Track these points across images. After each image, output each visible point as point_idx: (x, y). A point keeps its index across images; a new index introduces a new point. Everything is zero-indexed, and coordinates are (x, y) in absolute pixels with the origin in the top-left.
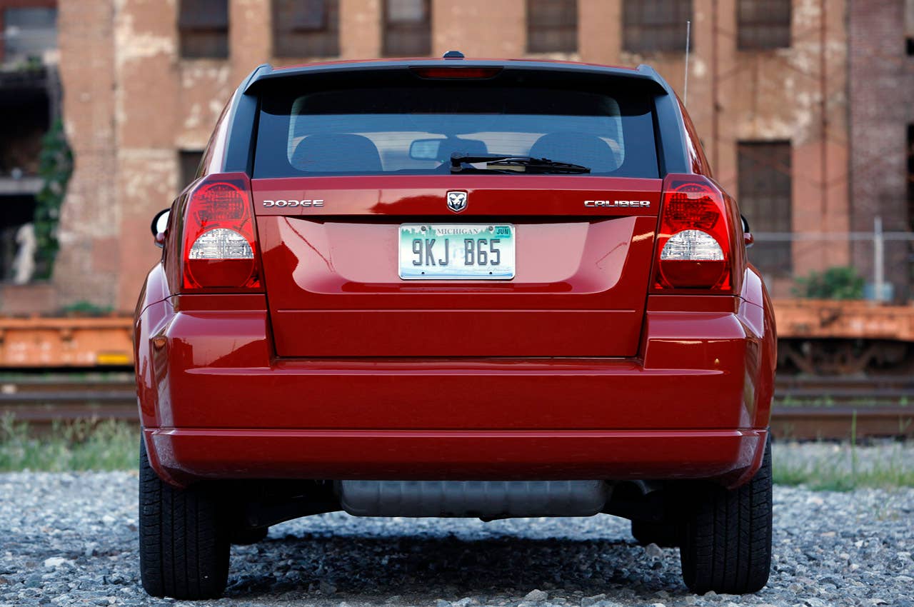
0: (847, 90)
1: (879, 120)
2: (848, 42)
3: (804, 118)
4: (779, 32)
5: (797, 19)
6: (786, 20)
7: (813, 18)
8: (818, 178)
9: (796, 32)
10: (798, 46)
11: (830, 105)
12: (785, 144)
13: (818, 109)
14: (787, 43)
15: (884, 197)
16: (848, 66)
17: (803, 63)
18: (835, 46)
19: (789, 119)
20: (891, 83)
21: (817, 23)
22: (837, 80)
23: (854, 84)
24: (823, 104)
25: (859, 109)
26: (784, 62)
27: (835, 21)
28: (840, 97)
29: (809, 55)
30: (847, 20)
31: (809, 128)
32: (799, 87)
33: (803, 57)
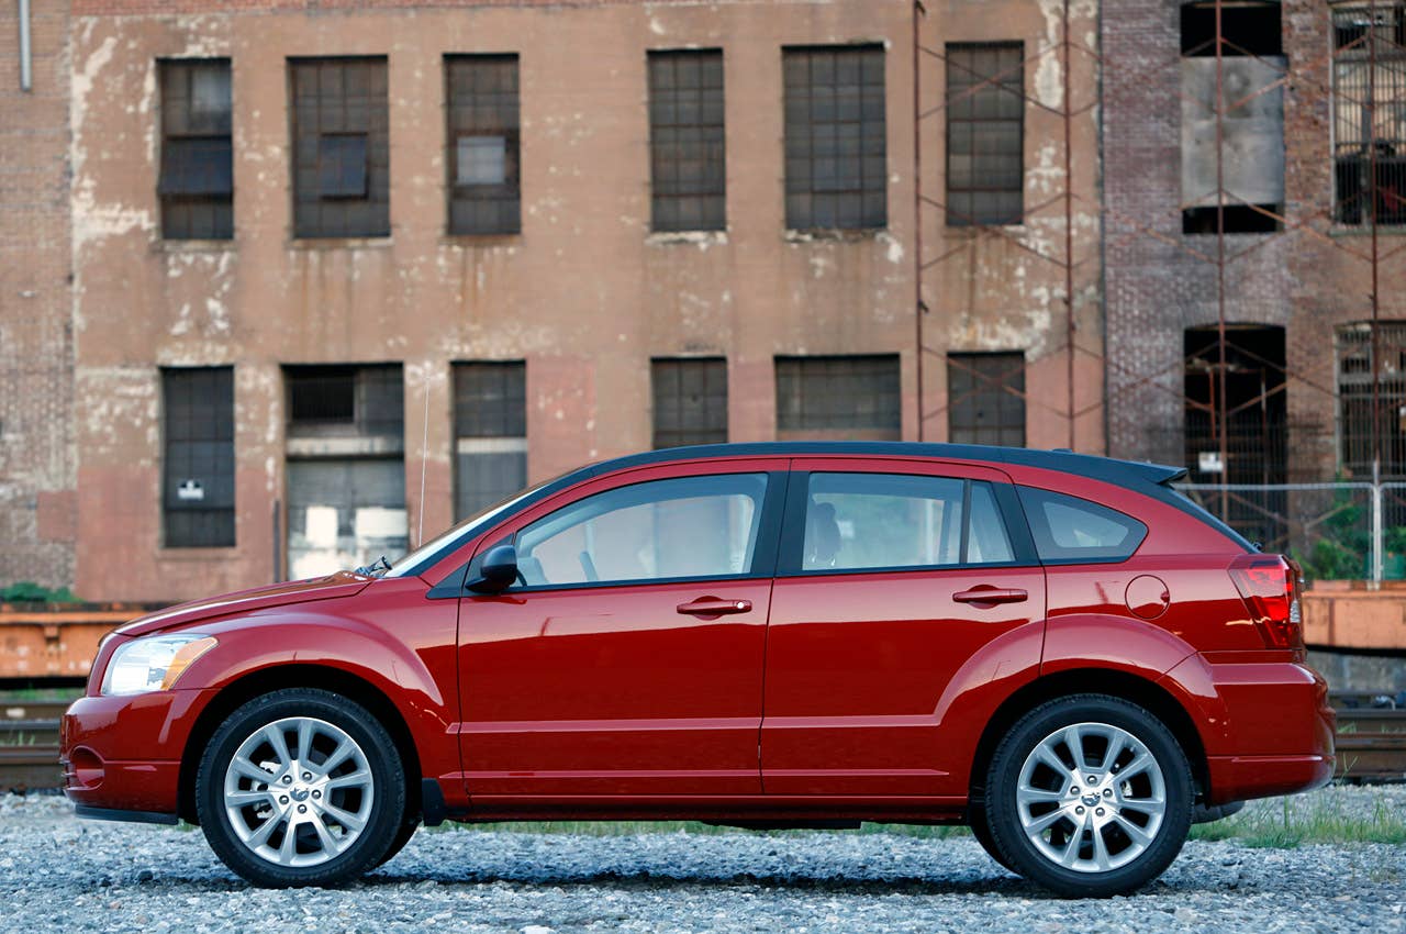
0: (1101, 283)
1: (1146, 324)
2: (1102, 215)
3: (1042, 321)
4: (1005, 200)
5: (1031, 184)
6: (1017, 184)
7: (1053, 182)
8: (1065, 408)
9: (1029, 203)
10: (1032, 220)
11: (1077, 303)
12: (1019, 354)
13: (1062, 308)
14: (1017, 217)
15: (1153, 431)
16: (1102, 248)
17: (1040, 244)
18: (1084, 219)
19: (1021, 322)
20: (1163, 272)
21: (1060, 190)
22: (1091, 268)
23: (1110, 271)
24: (1068, 301)
25: (1116, 308)
26: (1012, 241)
27: (1084, 187)
28: (1091, 290)
29: (1048, 233)
30: (1100, 183)
31: (1047, 334)
32: (1034, 275)
33: (1039, 234)
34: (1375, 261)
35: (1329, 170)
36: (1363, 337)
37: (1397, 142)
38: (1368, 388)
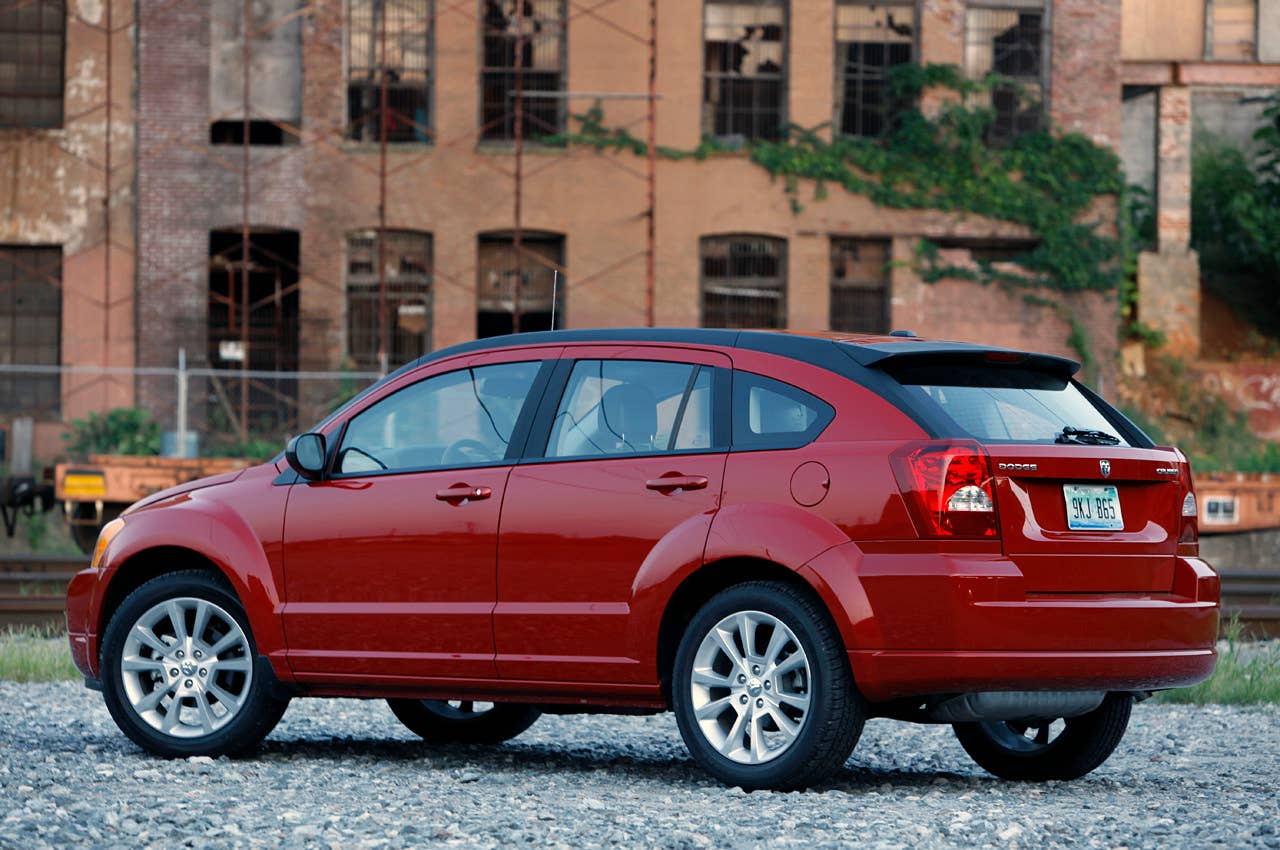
0: (135, 186)
1: (175, 224)
2: (137, 125)
3: (80, 218)
4: (46, 107)
5: (71, 92)
6: (58, 92)
7: (94, 92)
8: (101, 299)
9: (69, 110)
10: (73, 126)
11: (113, 203)
12: (58, 248)
13: (99, 208)
14: (59, 122)
15: (179, 321)
16: (136, 155)
17: (79, 147)
18: (121, 127)
19: (59, 218)
20: (192, 177)
21: (100, 99)
22: (124, 173)
23: (143, 176)
24: (106, 202)
25: (149, 209)
26: (54, 142)
27: (121, 97)
28: (125, 192)
29: (86, 139)
30: (135, 95)
31: (84, 230)
32: (73, 177)
33: (79, 139)
34: (383, 175)
35: (341, 93)
36: (369, 243)
37: (402, 69)
38: (376, 288)
